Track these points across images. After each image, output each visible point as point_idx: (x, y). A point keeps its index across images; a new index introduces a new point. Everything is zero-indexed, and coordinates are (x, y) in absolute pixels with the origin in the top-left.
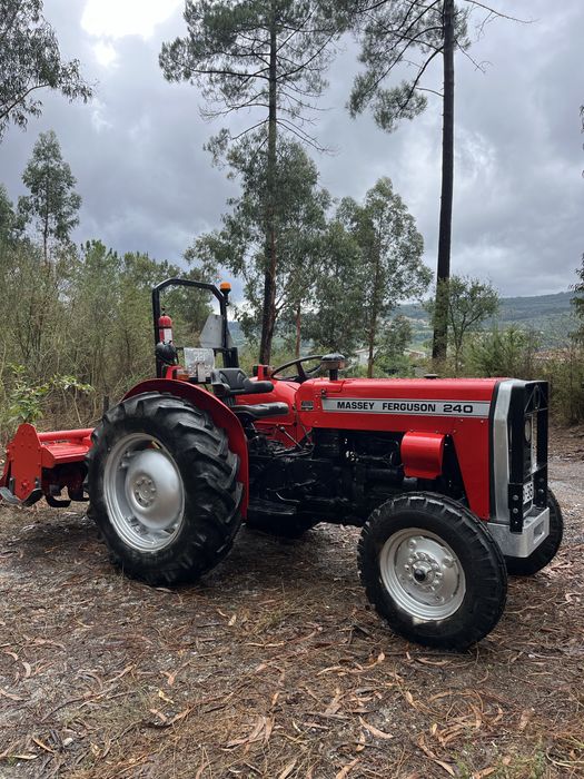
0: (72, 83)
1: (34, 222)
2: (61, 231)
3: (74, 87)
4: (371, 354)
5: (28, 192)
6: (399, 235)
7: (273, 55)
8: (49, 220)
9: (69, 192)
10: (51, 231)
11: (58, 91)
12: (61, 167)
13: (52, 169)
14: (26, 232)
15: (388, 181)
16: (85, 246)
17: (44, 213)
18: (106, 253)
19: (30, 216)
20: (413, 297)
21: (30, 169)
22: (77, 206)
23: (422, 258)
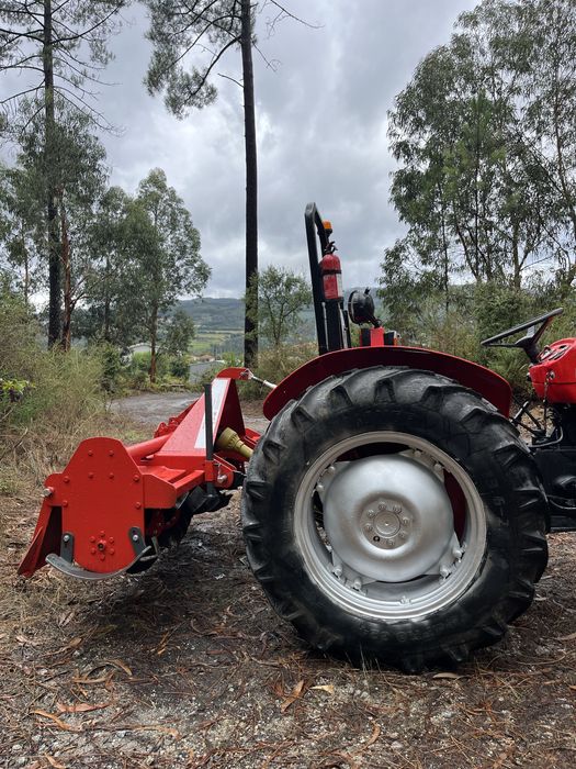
4: (153, 351)
6: (174, 229)
7: (48, 16)
15: (162, 173)
20: (192, 292)
23: (200, 253)
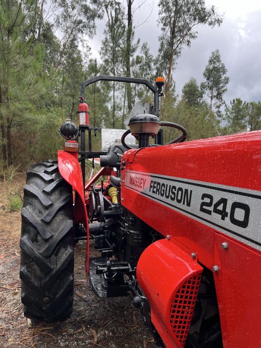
0: (212, 18)
1: (207, 93)
2: (219, 96)
3: (214, 20)
5: (205, 80)
8: (214, 91)
9: (223, 77)
10: (215, 96)
11: (207, 24)
12: (221, 66)
13: (216, 67)
14: (203, 98)
16: (232, 102)
17: (211, 88)
18: (242, 104)
19: (205, 91)
21: (206, 70)
22: (227, 83)
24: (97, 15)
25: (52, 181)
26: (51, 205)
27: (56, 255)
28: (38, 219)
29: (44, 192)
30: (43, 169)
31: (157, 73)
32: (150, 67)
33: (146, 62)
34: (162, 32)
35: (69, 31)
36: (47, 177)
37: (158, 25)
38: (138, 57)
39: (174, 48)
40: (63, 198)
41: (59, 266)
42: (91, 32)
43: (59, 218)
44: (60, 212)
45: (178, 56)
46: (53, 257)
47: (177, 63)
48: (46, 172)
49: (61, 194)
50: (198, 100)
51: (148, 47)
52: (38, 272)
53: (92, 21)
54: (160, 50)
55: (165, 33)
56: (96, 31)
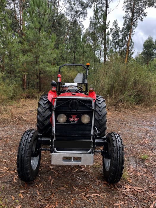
24: (89, 6)
25: (46, 100)
26: (45, 107)
27: (46, 121)
28: (42, 111)
29: (43, 103)
30: (44, 97)
31: (122, 38)
32: (118, 34)
33: (116, 31)
34: (126, 13)
35: (73, 16)
36: (45, 99)
37: (123, 10)
38: (111, 29)
39: (133, 22)
40: (49, 105)
41: (47, 123)
42: (85, 16)
43: (47, 111)
44: (48, 109)
45: (135, 27)
46: (45, 121)
47: (134, 31)
48: (45, 98)
49: (48, 105)
50: (153, 50)
51: (117, 22)
52: (41, 125)
53: (85, 10)
54: (124, 25)
55: (128, 14)
56: (87, 15)
